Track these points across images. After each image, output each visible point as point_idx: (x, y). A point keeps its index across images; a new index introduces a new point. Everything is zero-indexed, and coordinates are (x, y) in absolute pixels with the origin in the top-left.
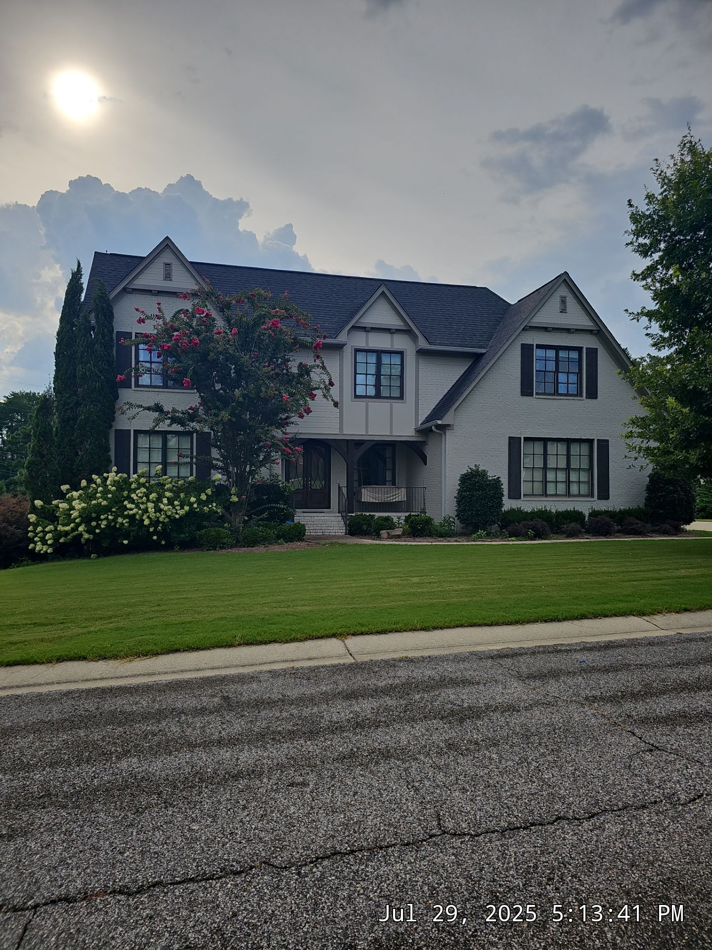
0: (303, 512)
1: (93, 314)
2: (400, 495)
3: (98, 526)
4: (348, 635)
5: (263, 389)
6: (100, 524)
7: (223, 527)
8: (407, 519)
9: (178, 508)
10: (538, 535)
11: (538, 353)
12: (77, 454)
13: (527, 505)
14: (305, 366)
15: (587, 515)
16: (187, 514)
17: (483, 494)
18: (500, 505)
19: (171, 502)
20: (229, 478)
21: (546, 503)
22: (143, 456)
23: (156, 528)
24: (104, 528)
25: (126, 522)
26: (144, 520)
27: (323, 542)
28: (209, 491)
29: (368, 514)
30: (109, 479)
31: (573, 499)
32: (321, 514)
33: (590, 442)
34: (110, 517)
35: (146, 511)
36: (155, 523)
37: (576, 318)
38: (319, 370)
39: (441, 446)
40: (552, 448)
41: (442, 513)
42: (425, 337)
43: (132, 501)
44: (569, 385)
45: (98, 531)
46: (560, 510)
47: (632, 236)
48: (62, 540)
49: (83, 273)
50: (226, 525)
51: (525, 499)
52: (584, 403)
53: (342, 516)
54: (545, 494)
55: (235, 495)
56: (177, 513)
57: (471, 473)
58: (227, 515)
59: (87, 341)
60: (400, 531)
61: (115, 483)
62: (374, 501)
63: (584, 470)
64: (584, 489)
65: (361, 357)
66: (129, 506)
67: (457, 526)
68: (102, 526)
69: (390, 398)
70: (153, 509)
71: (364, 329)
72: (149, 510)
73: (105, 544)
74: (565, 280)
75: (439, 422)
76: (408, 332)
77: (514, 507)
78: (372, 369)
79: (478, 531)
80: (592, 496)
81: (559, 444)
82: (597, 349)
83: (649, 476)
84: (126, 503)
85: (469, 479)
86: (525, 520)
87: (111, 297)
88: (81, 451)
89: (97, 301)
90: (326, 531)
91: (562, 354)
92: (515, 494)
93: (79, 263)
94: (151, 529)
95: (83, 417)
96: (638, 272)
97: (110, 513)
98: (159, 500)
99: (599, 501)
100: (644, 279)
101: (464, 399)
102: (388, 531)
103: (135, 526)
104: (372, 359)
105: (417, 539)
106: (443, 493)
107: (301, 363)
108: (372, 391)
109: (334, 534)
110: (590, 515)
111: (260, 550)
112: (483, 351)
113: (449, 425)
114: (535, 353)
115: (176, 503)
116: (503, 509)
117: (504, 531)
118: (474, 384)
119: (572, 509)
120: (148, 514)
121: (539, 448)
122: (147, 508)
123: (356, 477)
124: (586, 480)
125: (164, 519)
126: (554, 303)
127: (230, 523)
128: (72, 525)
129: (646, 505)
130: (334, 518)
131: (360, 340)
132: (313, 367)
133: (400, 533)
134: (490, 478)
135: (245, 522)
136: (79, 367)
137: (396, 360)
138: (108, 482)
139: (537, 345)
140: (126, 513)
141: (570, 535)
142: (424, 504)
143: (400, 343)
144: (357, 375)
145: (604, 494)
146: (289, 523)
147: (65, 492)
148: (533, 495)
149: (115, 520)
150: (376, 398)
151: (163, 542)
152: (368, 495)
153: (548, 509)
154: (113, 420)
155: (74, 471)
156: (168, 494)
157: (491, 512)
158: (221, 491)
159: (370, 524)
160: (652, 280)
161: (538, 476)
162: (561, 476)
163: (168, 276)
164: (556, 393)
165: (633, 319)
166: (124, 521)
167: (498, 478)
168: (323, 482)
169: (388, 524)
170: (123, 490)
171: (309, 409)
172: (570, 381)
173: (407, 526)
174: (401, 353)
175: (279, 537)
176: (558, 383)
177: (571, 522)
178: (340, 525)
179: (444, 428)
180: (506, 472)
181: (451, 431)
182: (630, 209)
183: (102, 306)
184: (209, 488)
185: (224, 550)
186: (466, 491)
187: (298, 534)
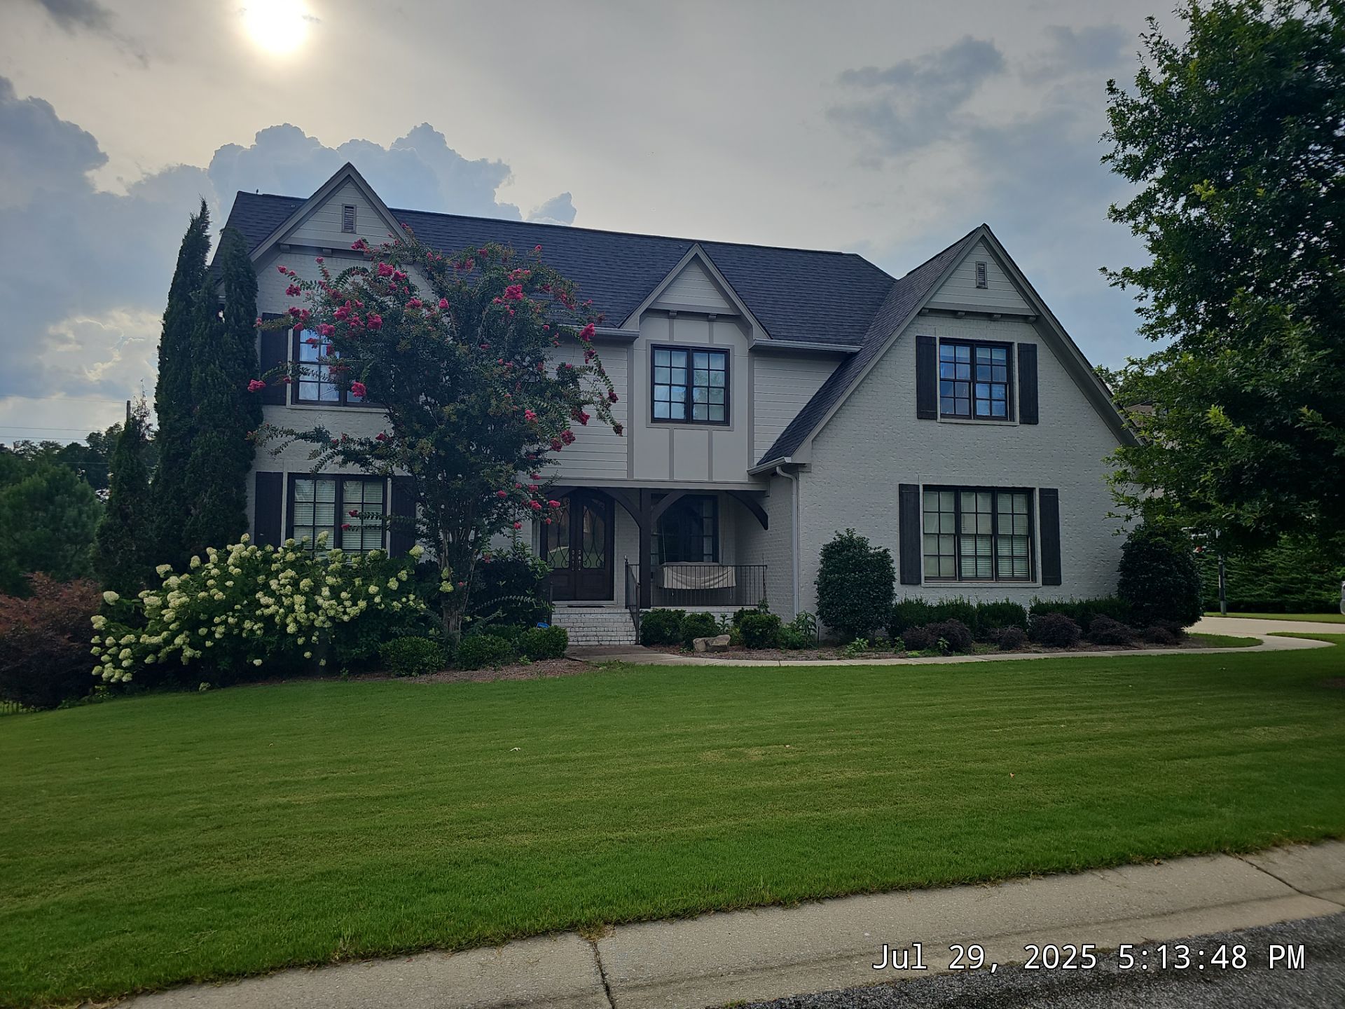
0: (569, 607)
1: (223, 286)
2: (725, 578)
3: (210, 635)
4: (606, 923)
5: (494, 402)
6: (214, 632)
7: (426, 636)
8: (738, 617)
9: (348, 603)
10: (956, 647)
11: (943, 352)
12: (188, 513)
13: (932, 595)
14: (570, 368)
15: (1028, 610)
16: (363, 613)
17: (861, 577)
18: (890, 594)
19: (335, 593)
20: (439, 551)
21: (961, 592)
22: (303, 516)
23: (309, 639)
24: (220, 639)
25: (259, 628)
26: (288, 625)
27: (595, 660)
28: (403, 575)
29: (673, 609)
30: (232, 555)
31: (1004, 585)
32: (597, 610)
33: (1028, 492)
34: (231, 620)
35: (291, 609)
36: (306, 630)
37: (1002, 297)
38: (591, 376)
39: (791, 499)
40: (968, 503)
41: (793, 608)
42: (764, 327)
43: (271, 593)
44: (994, 403)
45: (209, 644)
46: (984, 602)
47: (1115, 142)
48: (148, 660)
49: (210, 220)
50: (432, 631)
51: (928, 585)
52: (1019, 432)
53: (631, 613)
54: (958, 576)
55: (447, 580)
56: (345, 613)
57: (841, 542)
58: (434, 616)
59: (211, 327)
60: (727, 640)
61: (241, 563)
62: (684, 587)
63: (983, 536)
64: (1020, 568)
65: (661, 359)
66: (265, 600)
67: (820, 629)
68: (217, 636)
69: (709, 422)
70: (303, 607)
71: (666, 313)
72: (296, 607)
73: (224, 665)
74: (983, 237)
75: (788, 460)
76: (735, 318)
77: (912, 598)
78: (680, 378)
79: (855, 640)
80: (1034, 579)
81: (978, 496)
82: (1035, 346)
83: (1122, 548)
84: (259, 595)
85: (839, 552)
86: (930, 620)
87: (254, 258)
88: (195, 508)
89: (229, 263)
90: (605, 638)
91: (982, 354)
92: (912, 576)
93: (204, 204)
94: (300, 641)
95: (199, 451)
96: (1119, 208)
97: (231, 613)
98: (315, 590)
99: (1046, 588)
100: (1133, 216)
101: (827, 424)
102: (706, 639)
103: (274, 635)
104: (680, 361)
105: (755, 653)
106: (795, 574)
107: (563, 365)
108: (679, 412)
109: (617, 643)
110: (1033, 610)
111: (484, 677)
112: (856, 349)
113: (803, 465)
114: (938, 351)
115: (344, 595)
116: (894, 602)
117: (898, 638)
118: (843, 399)
119: (1005, 601)
120: (294, 615)
121: (947, 502)
122: (293, 604)
123: (654, 548)
124: (1024, 554)
125: (324, 623)
126: (967, 273)
127: (440, 627)
128: (165, 634)
129: (1120, 594)
130: (618, 616)
131: (660, 331)
132: (583, 370)
133: (726, 643)
134: (872, 551)
135: (466, 626)
136: (197, 370)
137: (718, 363)
138: (230, 560)
139: (941, 339)
140: (258, 612)
141: (1008, 646)
142: (765, 592)
143: (724, 335)
144: (656, 387)
145: (1052, 576)
146: (542, 627)
147: (162, 576)
148: (939, 578)
149: (239, 625)
150: (686, 423)
151: (323, 662)
152: (674, 578)
153: (966, 602)
154: (252, 456)
155: (183, 541)
156: (330, 580)
157: (875, 608)
158: (424, 573)
159: (676, 627)
160: (1146, 219)
161: (947, 547)
162: (984, 548)
163: (349, 227)
164: (973, 414)
165: (1114, 284)
166: (256, 627)
167: (885, 551)
168: (602, 558)
169: (705, 627)
170: (258, 573)
171: (570, 434)
172: (994, 397)
173: (738, 630)
174: (725, 352)
175: (522, 651)
176: (975, 399)
177: (1006, 624)
178: (628, 629)
179: (795, 469)
180: (897, 541)
181: (806, 474)
182: (1112, 96)
183: (237, 271)
184: (402, 569)
185: (425, 676)
186: (831, 572)
187: (554, 646)
